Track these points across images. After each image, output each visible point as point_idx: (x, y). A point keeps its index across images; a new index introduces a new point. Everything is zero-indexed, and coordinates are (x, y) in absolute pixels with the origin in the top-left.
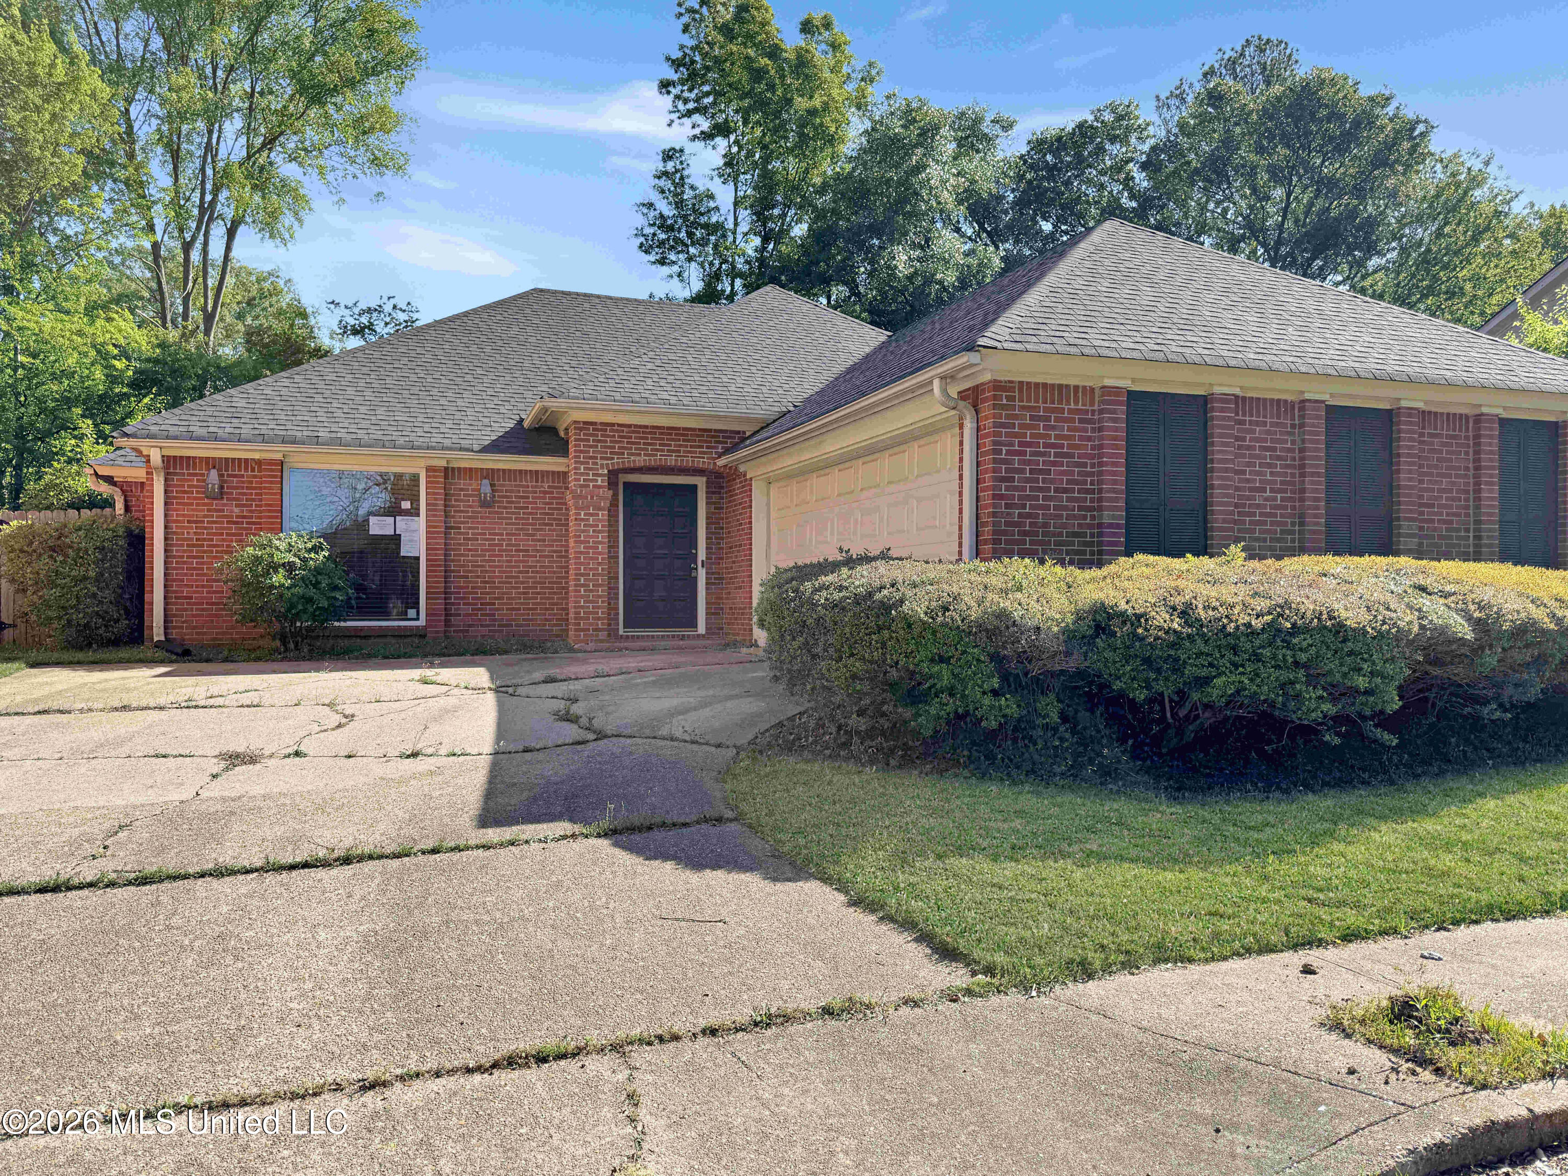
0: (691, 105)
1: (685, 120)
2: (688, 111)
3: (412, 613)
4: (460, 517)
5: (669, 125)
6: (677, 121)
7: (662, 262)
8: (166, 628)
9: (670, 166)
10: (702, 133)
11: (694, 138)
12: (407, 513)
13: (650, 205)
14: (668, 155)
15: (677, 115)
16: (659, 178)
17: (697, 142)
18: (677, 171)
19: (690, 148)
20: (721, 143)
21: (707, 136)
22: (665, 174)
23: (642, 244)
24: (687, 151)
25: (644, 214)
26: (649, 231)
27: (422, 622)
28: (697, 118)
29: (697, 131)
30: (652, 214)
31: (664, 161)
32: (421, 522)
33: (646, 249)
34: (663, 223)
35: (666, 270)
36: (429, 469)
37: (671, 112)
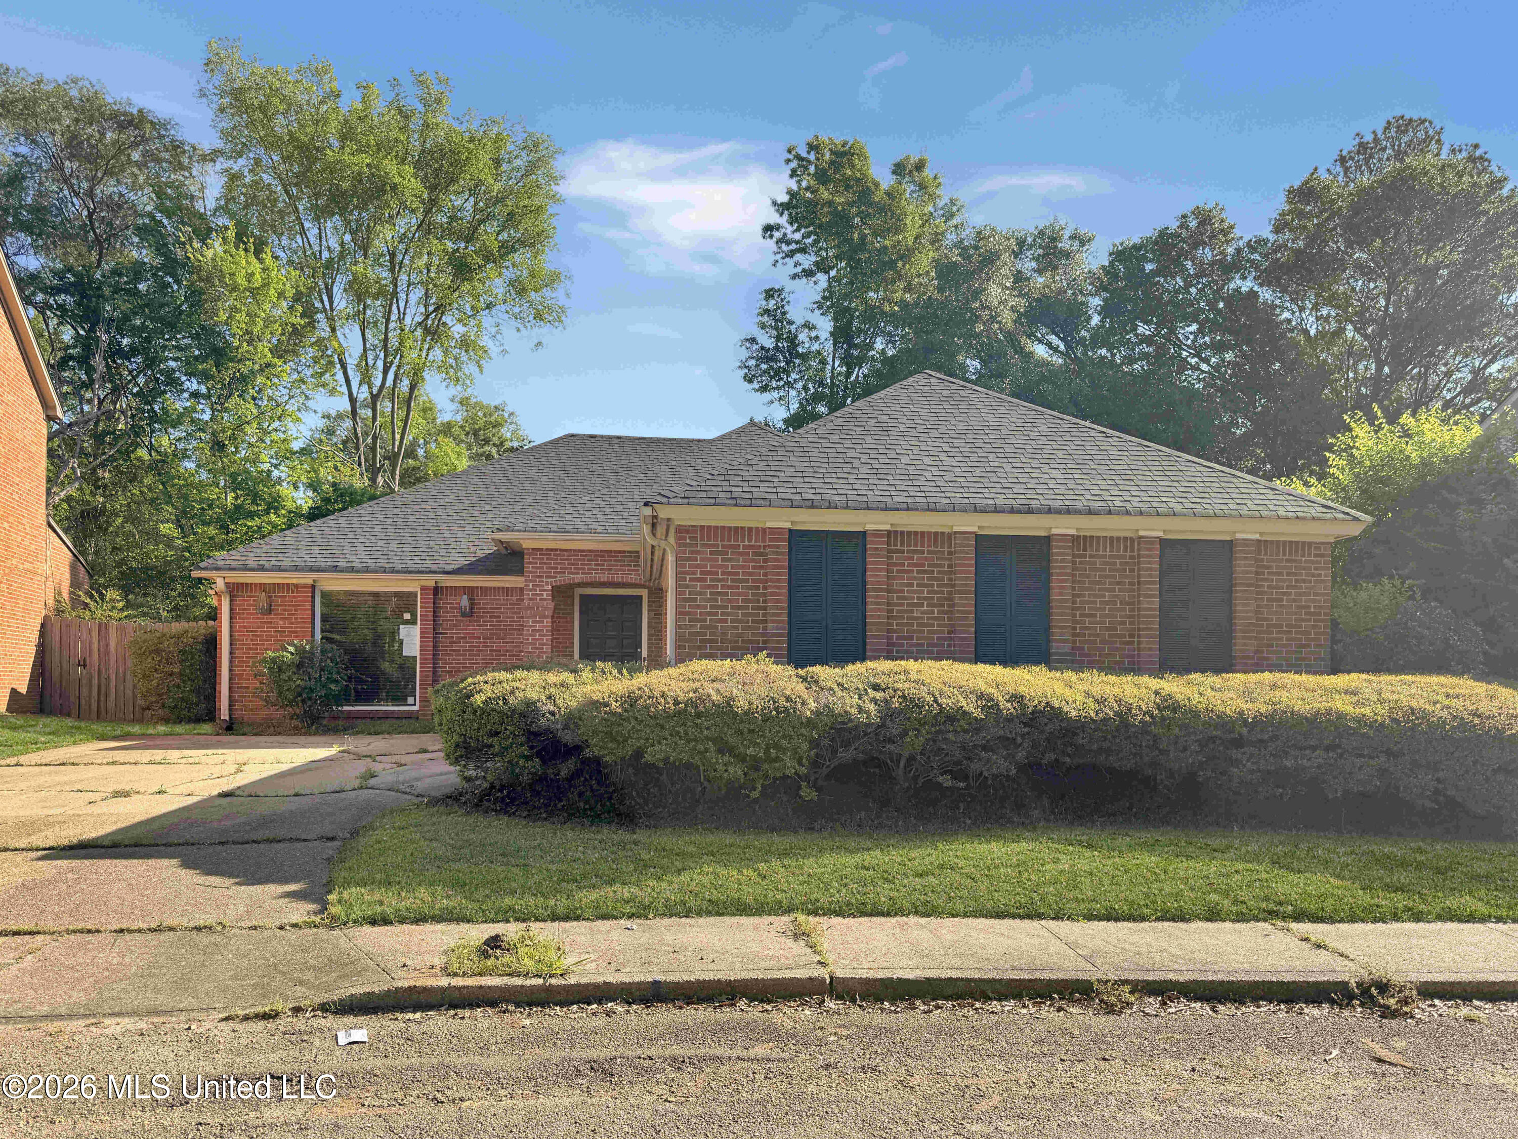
0: (793, 246)
1: (787, 260)
2: (792, 251)
3: (410, 700)
4: (447, 625)
5: (774, 265)
6: (781, 261)
7: (764, 389)
8: (230, 710)
9: (772, 304)
10: (804, 270)
11: (795, 277)
12: (407, 622)
13: (753, 340)
14: (770, 294)
15: (781, 255)
16: (762, 315)
17: (797, 280)
18: (778, 308)
19: (790, 285)
20: (822, 278)
21: (808, 273)
22: (767, 312)
23: (746, 374)
24: (787, 290)
25: (748, 348)
26: (752, 363)
27: (416, 708)
28: (799, 257)
29: (799, 269)
30: (755, 347)
31: (766, 299)
32: (416, 630)
33: (749, 379)
34: (766, 356)
35: (767, 396)
36: (423, 588)
37: (775, 253)
